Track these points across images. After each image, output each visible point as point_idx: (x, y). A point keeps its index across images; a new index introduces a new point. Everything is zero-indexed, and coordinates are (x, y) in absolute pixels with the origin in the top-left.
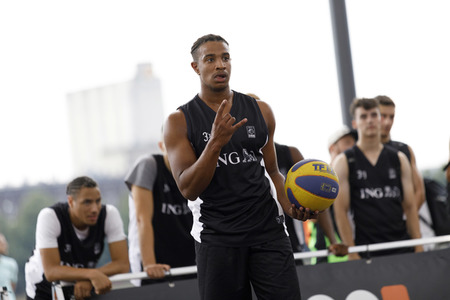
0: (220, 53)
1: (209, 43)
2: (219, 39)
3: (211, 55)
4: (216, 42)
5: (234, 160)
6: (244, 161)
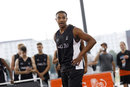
2: (63, 12)
5: (61, 47)
6: (64, 47)
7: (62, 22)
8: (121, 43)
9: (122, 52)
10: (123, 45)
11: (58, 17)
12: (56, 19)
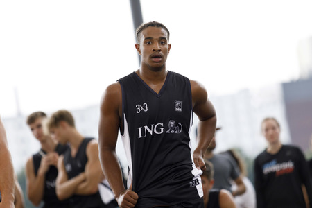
0: (158, 37)
1: (150, 28)
2: (160, 25)
3: (149, 38)
4: (156, 28)
5: (158, 130)
6: (168, 132)
7: (157, 54)
8: (267, 120)
9: (269, 150)
10: (274, 128)
11: (146, 39)
12: (136, 45)
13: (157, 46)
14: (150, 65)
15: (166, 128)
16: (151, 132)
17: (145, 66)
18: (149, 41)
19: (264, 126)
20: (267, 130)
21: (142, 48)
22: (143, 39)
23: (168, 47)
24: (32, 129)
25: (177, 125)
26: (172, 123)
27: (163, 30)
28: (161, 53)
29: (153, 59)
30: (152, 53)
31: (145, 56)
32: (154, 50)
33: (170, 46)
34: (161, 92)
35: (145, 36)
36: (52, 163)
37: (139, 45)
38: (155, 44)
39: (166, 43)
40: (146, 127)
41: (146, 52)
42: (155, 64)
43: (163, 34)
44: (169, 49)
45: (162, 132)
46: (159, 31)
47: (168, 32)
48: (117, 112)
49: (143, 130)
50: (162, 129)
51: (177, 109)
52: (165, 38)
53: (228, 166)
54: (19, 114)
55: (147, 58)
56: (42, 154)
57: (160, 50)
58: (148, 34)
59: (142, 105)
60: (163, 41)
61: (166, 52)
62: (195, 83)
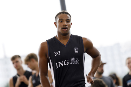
0: (66, 19)
1: (62, 14)
2: (67, 13)
4: (65, 14)
5: (66, 63)
6: (71, 63)
7: (65, 27)
8: (129, 59)
9: (130, 73)
11: (60, 19)
12: (55, 23)
13: (65, 23)
14: (61, 32)
15: (70, 62)
16: (62, 65)
17: (59, 33)
18: (61, 21)
19: (127, 62)
20: (129, 63)
21: (58, 24)
22: (58, 19)
23: (70, 24)
24: (13, 63)
25: (76, 60)
26: (73, 59)
27: (68, 15)
28: (67, 26)
29: (63, 30)
30: (63, 26)
31: (59, 28)
32: (64, 25)
33: (71, 23)
34: (67, 45)
35: (59, 18)
36: (22, 81)
37: (56, 23)
38: (64, 22)
39: (69, 22)
40: (60, 63)
41: (59, 26)
42: (64, 32)
43: (68, 17)
44: (71, 25)
45: (68, 64)
46: (67, 16)
47: (71, 17)
48: (46, 55)
49: (58, 64)
50: (68, 63)
51: (75, 52)
52: (69, 20)
53: (109, 82)
54: (5, 57)
55: (60, 29)
56: (17, 76)
57: (66, 25)
58: (61, 17)
59: (57, 52)
60: (68, 21)
61: (70, 26)
62: (85, 39)
